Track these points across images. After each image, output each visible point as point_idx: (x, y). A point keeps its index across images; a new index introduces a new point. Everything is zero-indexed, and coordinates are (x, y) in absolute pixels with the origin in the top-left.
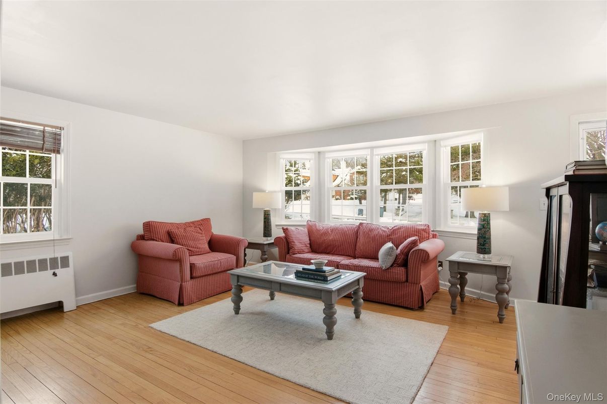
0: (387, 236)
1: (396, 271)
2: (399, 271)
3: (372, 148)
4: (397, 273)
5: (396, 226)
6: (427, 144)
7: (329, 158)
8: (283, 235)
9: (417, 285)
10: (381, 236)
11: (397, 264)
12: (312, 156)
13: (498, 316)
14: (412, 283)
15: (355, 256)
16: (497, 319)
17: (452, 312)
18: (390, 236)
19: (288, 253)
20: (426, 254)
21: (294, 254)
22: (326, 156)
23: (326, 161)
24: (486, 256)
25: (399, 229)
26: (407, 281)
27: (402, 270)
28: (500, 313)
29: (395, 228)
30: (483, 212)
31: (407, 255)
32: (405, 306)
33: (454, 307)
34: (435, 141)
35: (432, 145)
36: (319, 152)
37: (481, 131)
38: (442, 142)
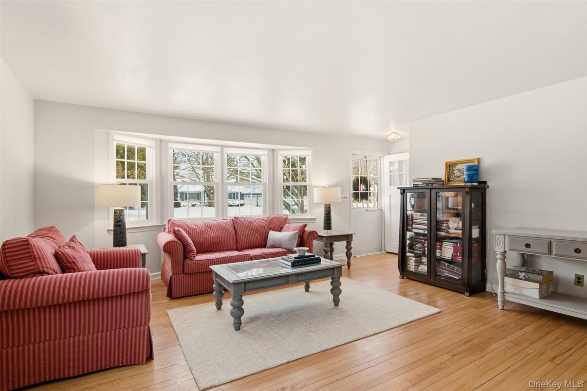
0: (267, 226)
3: (223, 146)
6: (267, 151)
8: (173, 238)
13: (347, 265)
20: (316, 234)
23: (169, 150)
24: (329, 230)
25: (273, 219)
28: (349, 263)
30: (328, 203)
34: (274, 150)
35: (271, 152)
36: (160, 140)
37: (309, 149)
38: (279, 152)
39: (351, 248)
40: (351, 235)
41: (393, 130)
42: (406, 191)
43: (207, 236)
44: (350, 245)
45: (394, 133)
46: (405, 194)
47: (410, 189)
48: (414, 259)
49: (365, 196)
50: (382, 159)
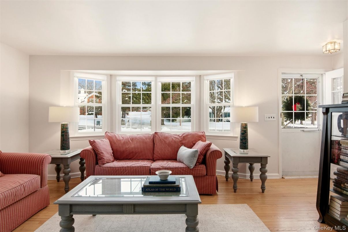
0: (180, 141)
1: (200, 168)
2: (202, 168)
3: (156, 76)
4: (201, 169)
5: (184, 134)
6: (194, 77)
7: (120, 81)
8: (89, 147)
9: (214, 176)
10: (175, 142)
11: (199, 163)
12: (105, 78)
13: (261, 188)
14: (210, 176)
15: (153, 159)
16: (261, 190)
17: (234, 191)
18: (181, 141)
19: (97, 163)
20: (220, 153)
21: (104, 164)
22: (117, 79)
23: (117, 82)
24: (245, 151)
25: (187, 135)
26: (207, 175)
27: (203, 167)
28: (263, 187)
29: (184, 135)
30: (245, 123)
31: (205, 155)
32: (206, 193)
33: (235, 187)
34: (200, 76)
35: (198, 78)
36: (111, 75)
37: (232, 72)
38: (205, 77)
39: (266, 171)
40: (266, 158)
41: (329, 40)
42: (331, 110)
43: (128, 147)
44: (265, 168)
45: (331, 43)
46: (329, 114)
47: (336, 107)
48: (340, 202)
49: (301, 117)
50: (324, 77)
